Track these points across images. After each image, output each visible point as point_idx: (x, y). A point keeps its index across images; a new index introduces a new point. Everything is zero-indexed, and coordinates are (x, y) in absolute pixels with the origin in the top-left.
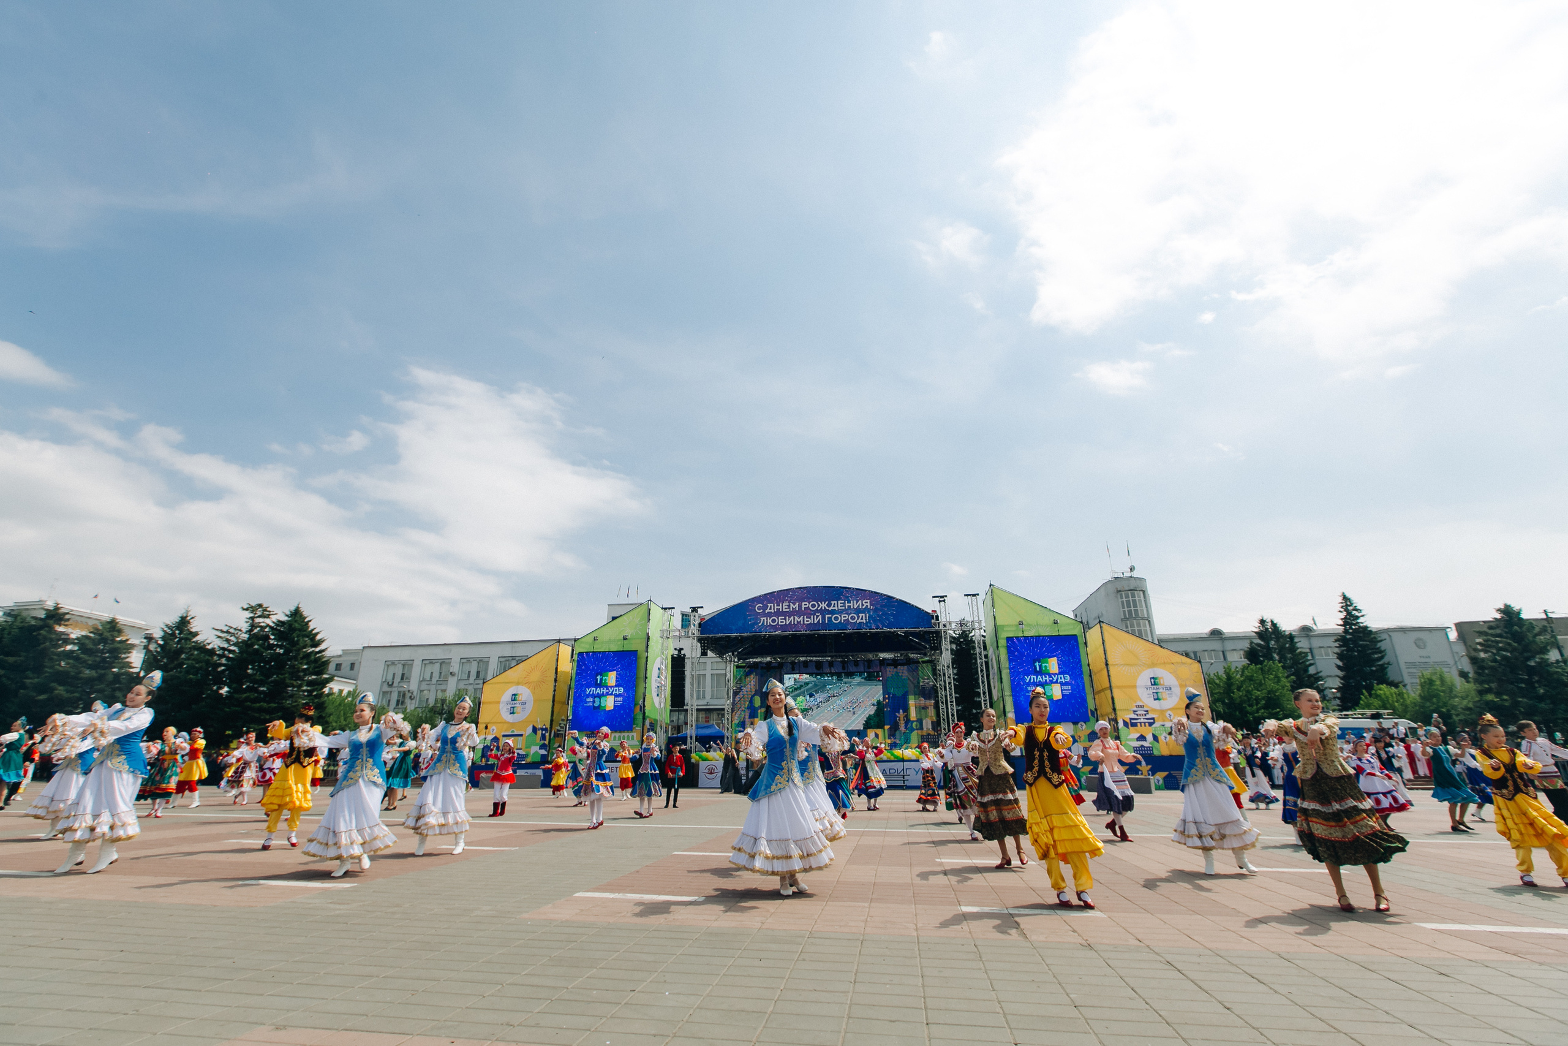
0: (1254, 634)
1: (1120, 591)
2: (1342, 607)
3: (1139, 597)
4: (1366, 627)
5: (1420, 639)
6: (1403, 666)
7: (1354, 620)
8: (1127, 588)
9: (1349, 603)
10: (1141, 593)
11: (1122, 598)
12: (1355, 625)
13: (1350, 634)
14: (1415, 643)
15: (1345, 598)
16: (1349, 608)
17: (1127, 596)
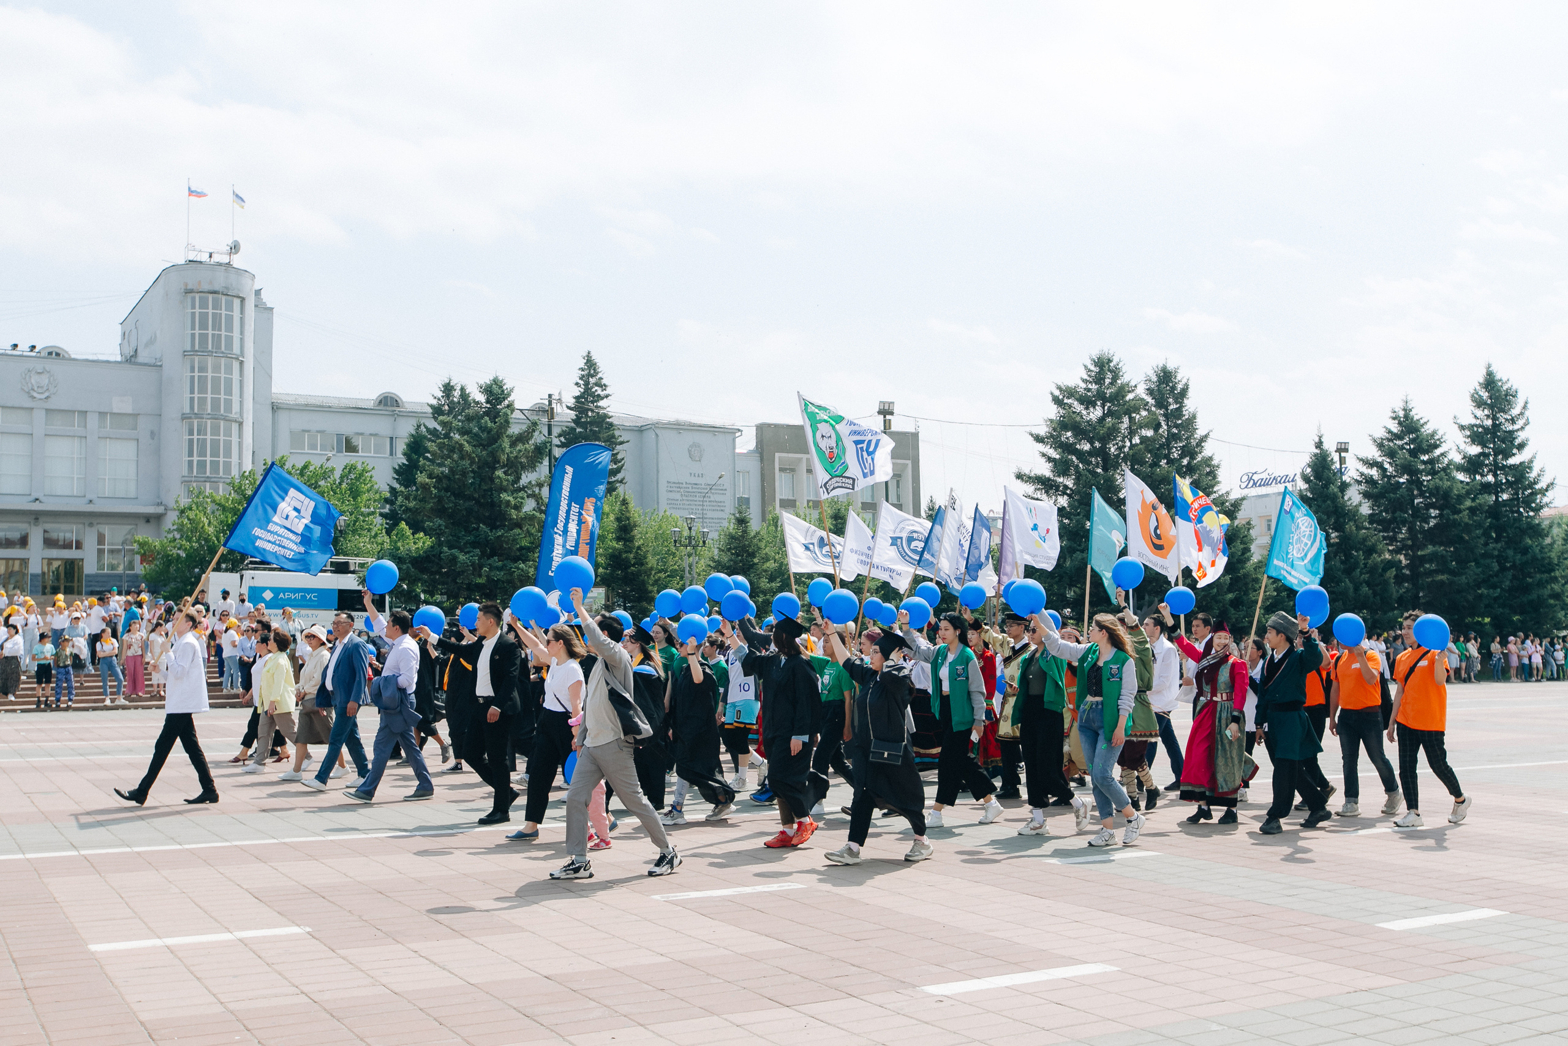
0: (430, 410)
1: (191, 291)
2: (581, 379)
3: (230, 307)
4: (606, 416)
5: (695, 445)
6: (663, 486)
7: (592, 402)
8: (206, 287)
9: (592, 372)
10: (237, 302)
11: (193, 307)
12: (592, 411)
13: (583, 425)
14: (689, 451)
15: (590, 365)
16: (591, 379)
17: (204, 304)
